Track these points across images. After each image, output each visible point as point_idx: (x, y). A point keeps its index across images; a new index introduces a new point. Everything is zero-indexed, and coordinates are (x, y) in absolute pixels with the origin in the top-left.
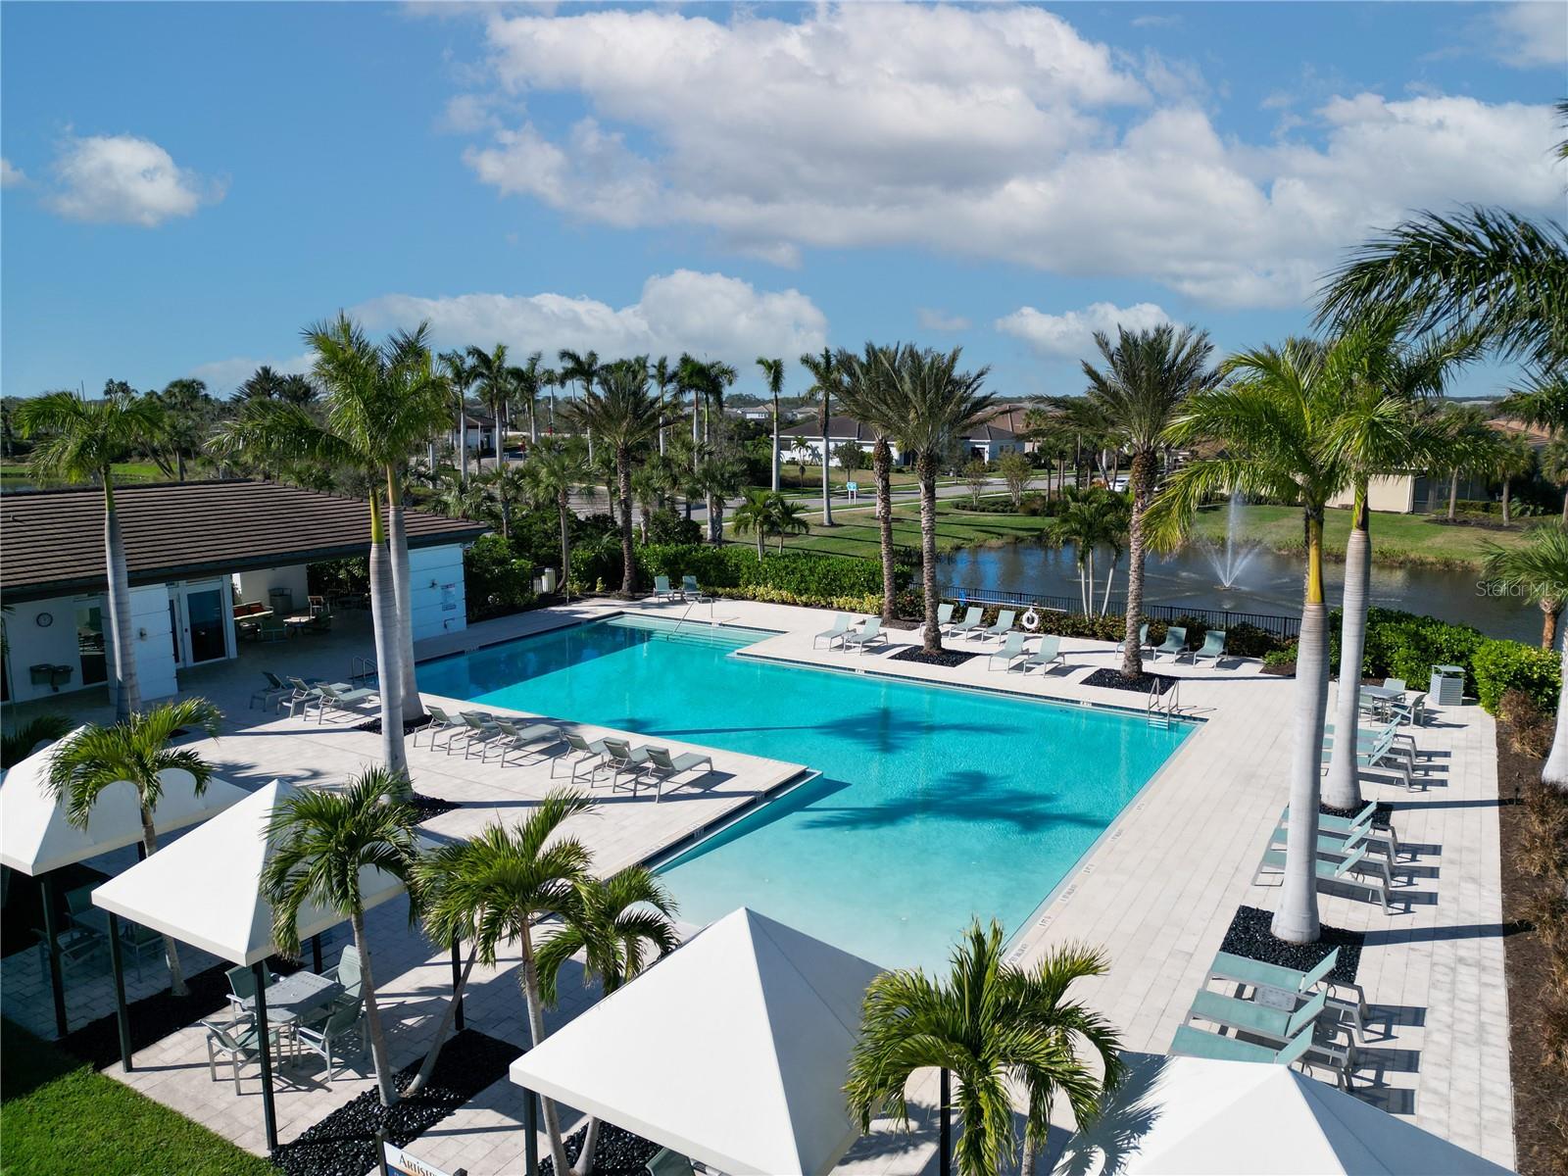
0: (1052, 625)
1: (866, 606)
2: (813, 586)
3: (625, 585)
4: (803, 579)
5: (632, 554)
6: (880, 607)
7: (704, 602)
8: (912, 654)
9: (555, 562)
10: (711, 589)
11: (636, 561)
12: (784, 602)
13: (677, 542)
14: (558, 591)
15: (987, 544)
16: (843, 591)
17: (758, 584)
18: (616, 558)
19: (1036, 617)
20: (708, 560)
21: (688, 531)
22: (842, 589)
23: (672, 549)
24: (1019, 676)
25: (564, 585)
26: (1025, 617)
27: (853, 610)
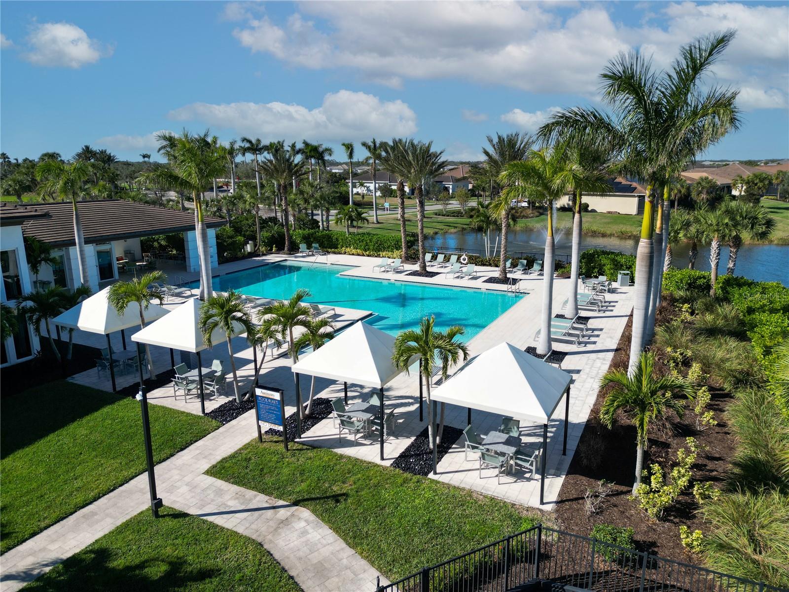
0: (473, 260)
1: (395, 256)
2: (371, 247)
3: (286, 249)
4: (367, 244)
5: (288, 234)
6: (401, 255)
7: (323, 255)
8: (414, 273)
9: (253, 238)
10: (325, 250)
11: (290, 237)
12: (358, 255)
13: (309, 228)
14: (255, 251)
15: (449, 231)
16: (384, 249)
17: (347, 247)
18: (281, 237)
19: (466, 258)
20: (324, 237)
21: (313, 224)
22: (384, 248)
23: (307, 231)
24: (458, 280)
25: (259, 248)
26: (462, 258)
27: (389, 258)
